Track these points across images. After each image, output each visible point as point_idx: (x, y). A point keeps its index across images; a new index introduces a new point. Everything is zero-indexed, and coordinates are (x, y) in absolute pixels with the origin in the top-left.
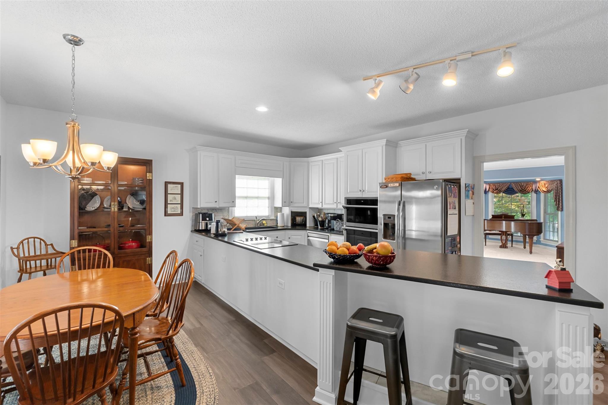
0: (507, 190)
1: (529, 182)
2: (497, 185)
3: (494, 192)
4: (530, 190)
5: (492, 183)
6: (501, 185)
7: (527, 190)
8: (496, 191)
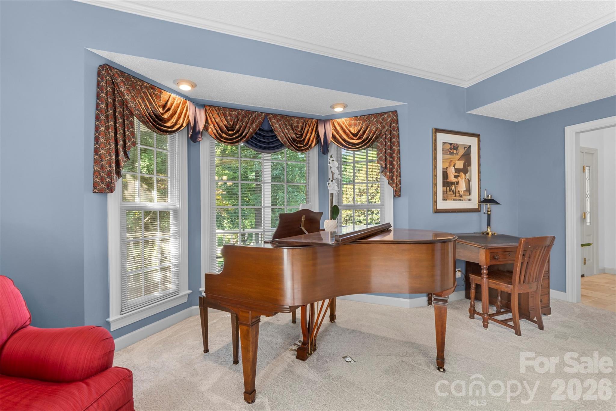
0: (256, 133)
1: (310, 119)
2: (230, 115)
3: (221, 136)
4: (312, 141)
5: (214, 107)
6: (244, 117)
7: (306, 140)
8: (226, 134)
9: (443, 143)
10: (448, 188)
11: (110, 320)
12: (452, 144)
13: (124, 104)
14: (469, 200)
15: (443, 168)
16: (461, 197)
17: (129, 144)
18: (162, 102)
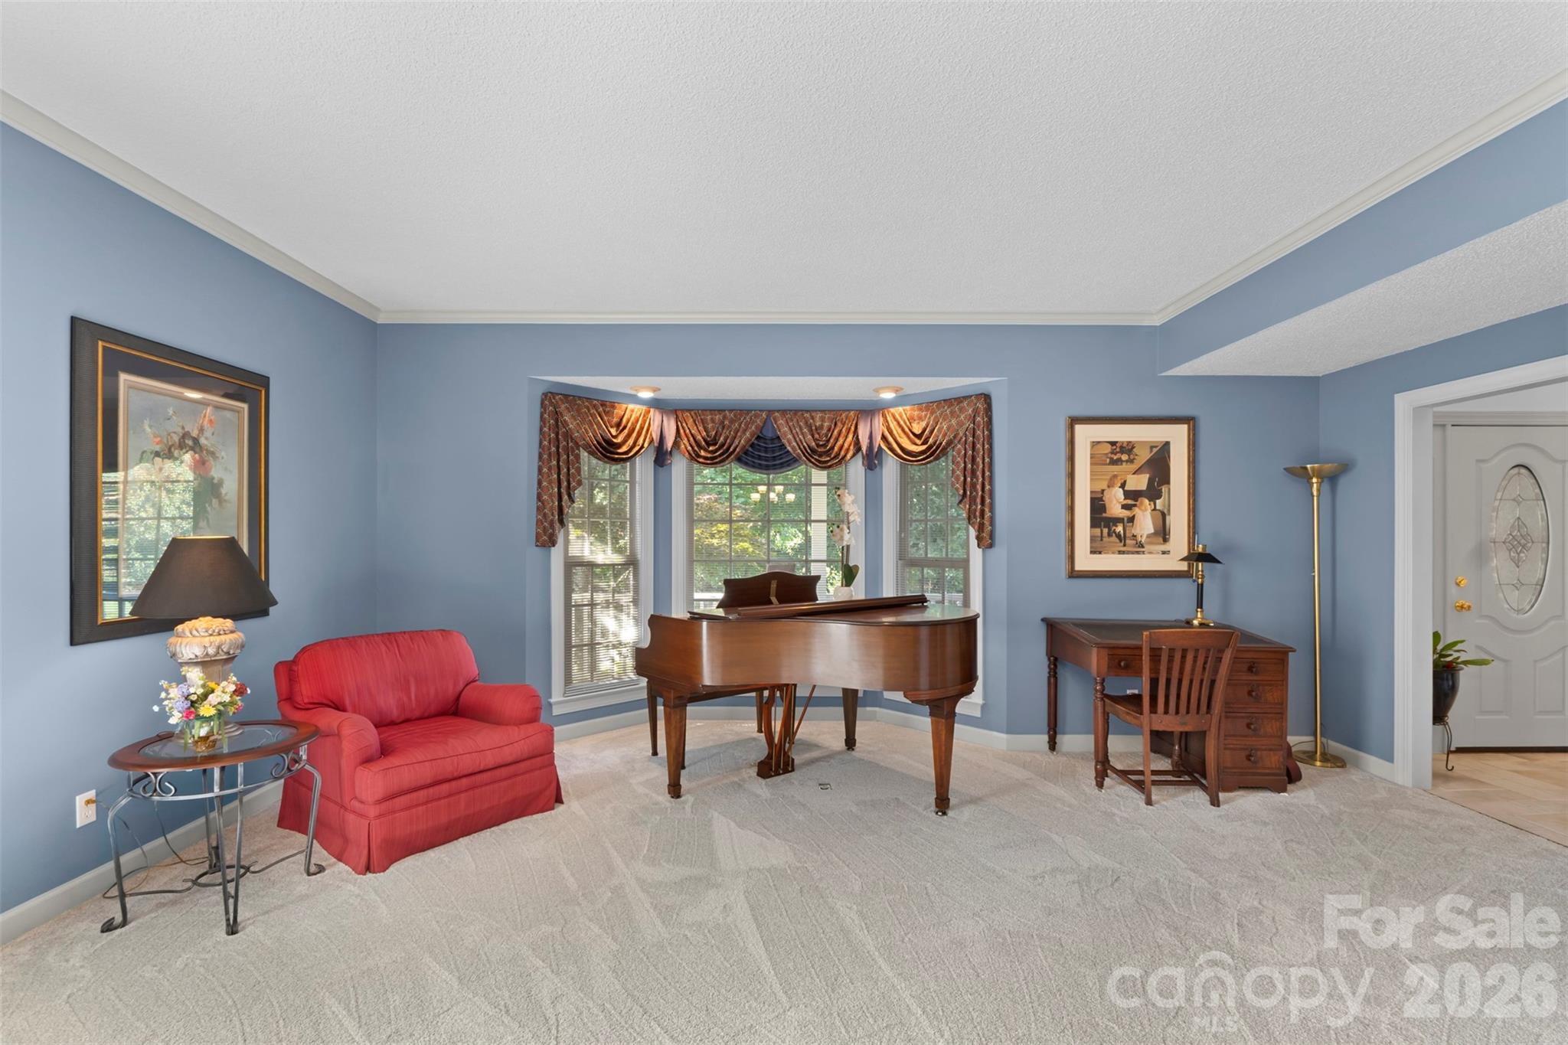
0: (752, 445)
1: (844, 411)
2: (713, 421)
3: (699, 456)
4: (848, 450)
5: (689, 411)
6: (732, 421)
7: (836, 449)
8: (706, 450)
9: (1094, 442)
10: (1106, 531)
11: (552, 700)
12: (1117, 442)
13: (568, 435)
14: (1164, 553)
15: (1092, 492)
16: (1139, 547)
17: (573, 484)
18: (615, 420)
